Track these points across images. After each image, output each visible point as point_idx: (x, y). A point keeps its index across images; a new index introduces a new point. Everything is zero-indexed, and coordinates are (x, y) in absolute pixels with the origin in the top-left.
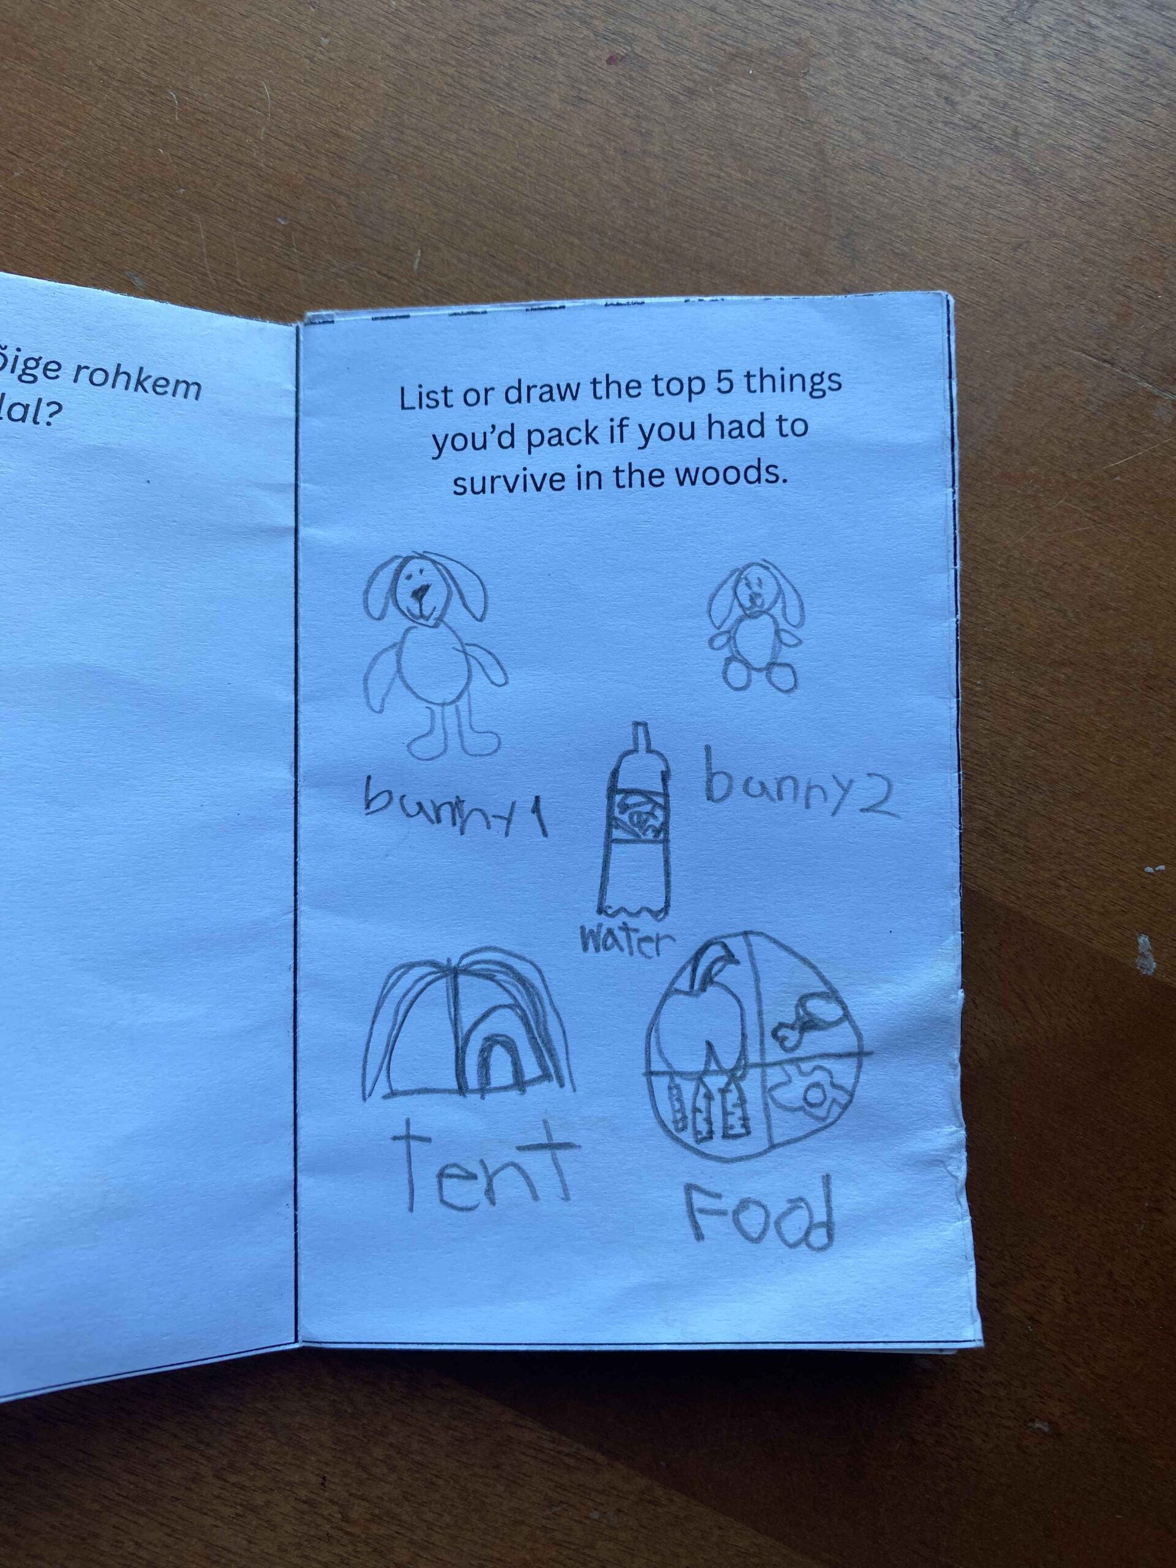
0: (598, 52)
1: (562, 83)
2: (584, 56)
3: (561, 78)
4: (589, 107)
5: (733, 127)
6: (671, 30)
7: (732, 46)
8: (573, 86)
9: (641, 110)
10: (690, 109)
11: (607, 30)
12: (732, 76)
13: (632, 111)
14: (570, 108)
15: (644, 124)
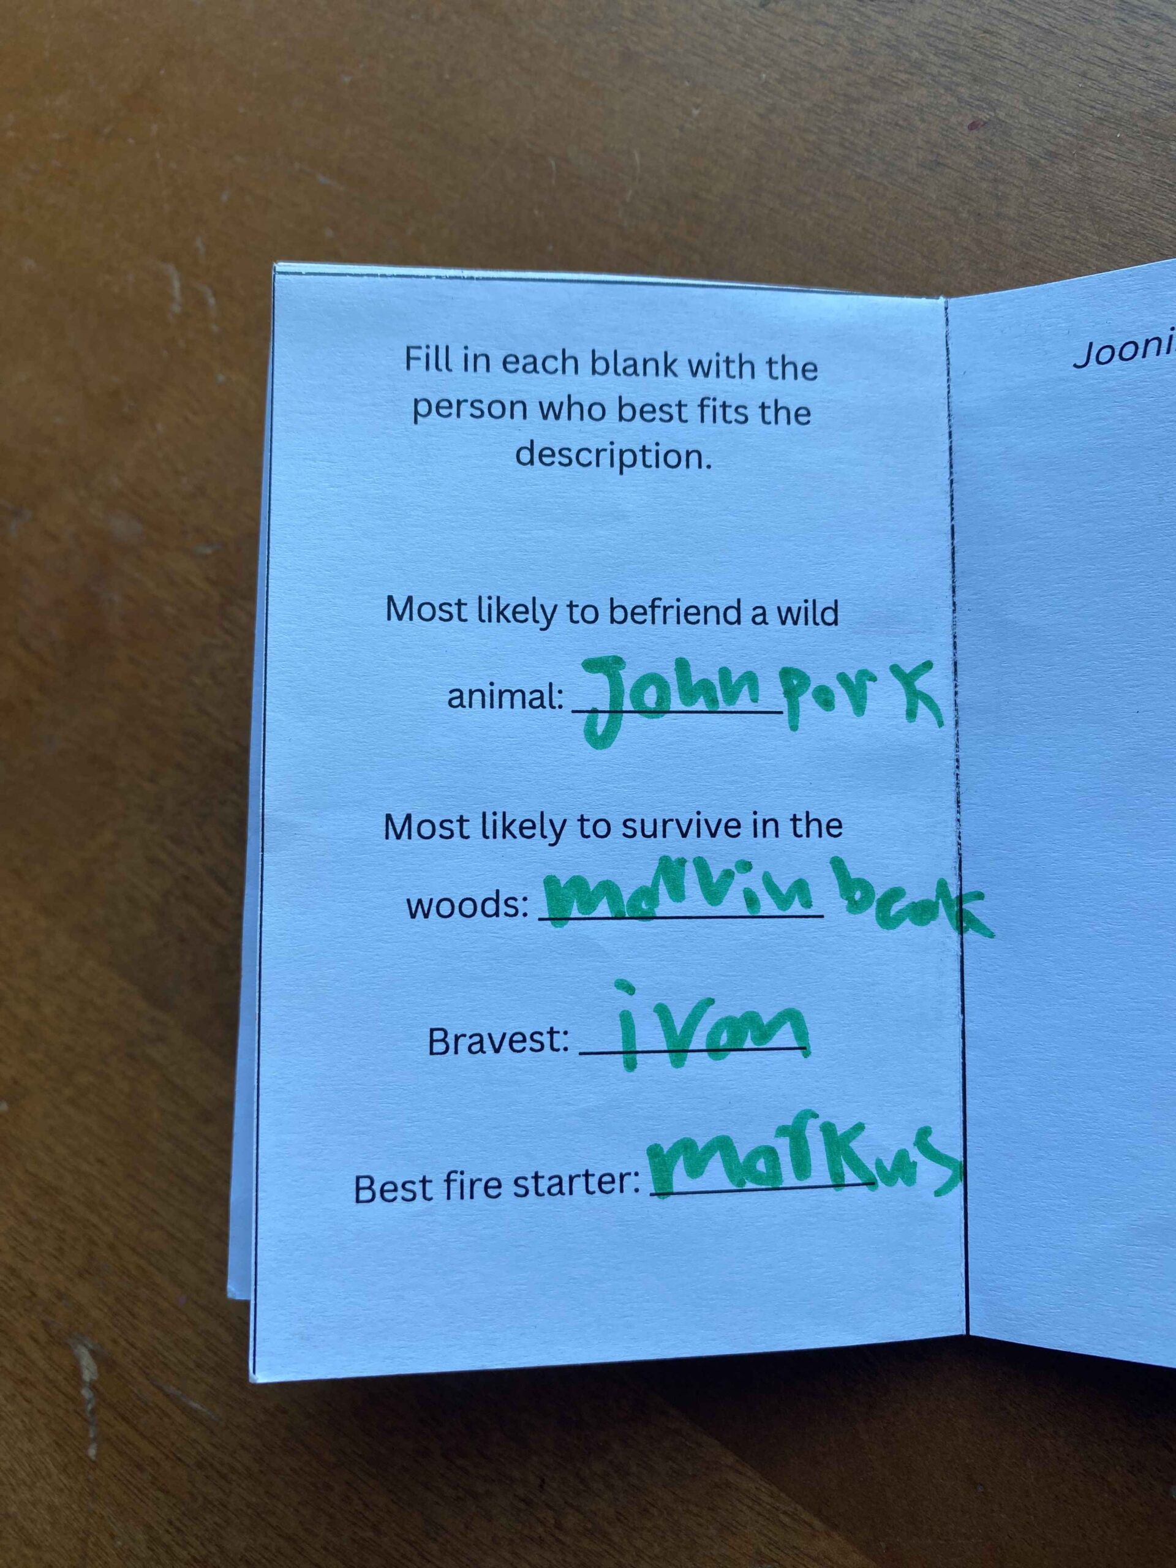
0: (960, 118)
1: (922, 148)
2: (947, 122)
3: (920, 143)
4: (947, 170)
5: (1094, 190)
6: (1038, 95)
7: (1102, 110)
8: (932, 152)
9: (1000, 173)
10: (1050, 172)
11: (971, 96)
12: (1098, 140)
13: (990, 175)
14: (928, 172)
15: (1001, 187)
